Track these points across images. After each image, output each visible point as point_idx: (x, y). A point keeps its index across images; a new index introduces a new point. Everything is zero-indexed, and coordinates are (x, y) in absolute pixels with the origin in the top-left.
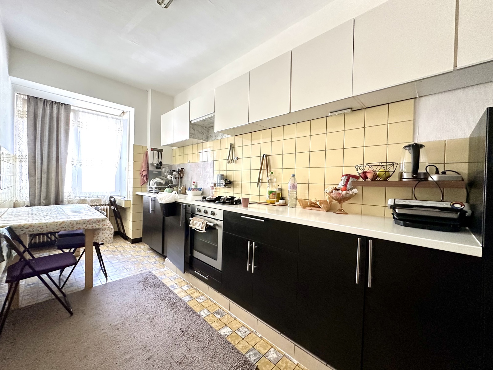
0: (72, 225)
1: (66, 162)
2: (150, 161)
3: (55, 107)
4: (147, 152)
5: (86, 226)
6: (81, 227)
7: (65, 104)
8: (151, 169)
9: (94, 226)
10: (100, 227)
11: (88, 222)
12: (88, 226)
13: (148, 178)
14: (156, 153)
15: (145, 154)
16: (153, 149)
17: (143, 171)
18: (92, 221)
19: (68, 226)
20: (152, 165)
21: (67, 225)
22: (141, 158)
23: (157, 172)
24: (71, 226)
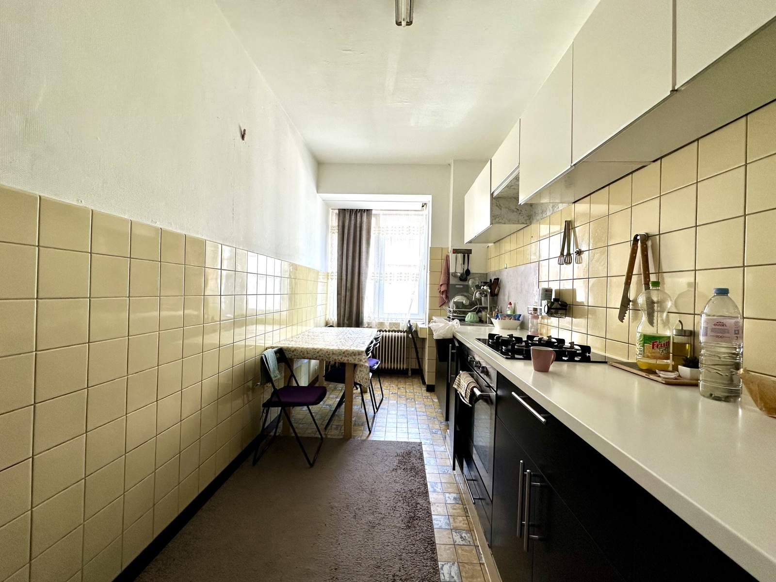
0: (329, 355)
1: (366, 278)
2: (452, 270)
3: (359, 215)
4: (449, 256)
5: (341, 359)
6: (336, 358)
7: (367, 210)
8: (452, 281)
9: (350, 360)
10: (356, 362)
11: (344, 353)
12: (343, 358)
13: (448, 295)
14: (460, 256)
15: (445, 259)
16: (456, 251)
17: (441, 285)
18: (348, 352)
19: (325, 355)
20: (455, 275)
21: (324, 353)
22: (440, 266)
23: (462, 286)
24: (327, 356)
